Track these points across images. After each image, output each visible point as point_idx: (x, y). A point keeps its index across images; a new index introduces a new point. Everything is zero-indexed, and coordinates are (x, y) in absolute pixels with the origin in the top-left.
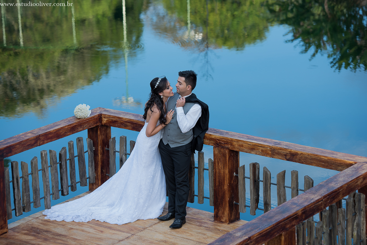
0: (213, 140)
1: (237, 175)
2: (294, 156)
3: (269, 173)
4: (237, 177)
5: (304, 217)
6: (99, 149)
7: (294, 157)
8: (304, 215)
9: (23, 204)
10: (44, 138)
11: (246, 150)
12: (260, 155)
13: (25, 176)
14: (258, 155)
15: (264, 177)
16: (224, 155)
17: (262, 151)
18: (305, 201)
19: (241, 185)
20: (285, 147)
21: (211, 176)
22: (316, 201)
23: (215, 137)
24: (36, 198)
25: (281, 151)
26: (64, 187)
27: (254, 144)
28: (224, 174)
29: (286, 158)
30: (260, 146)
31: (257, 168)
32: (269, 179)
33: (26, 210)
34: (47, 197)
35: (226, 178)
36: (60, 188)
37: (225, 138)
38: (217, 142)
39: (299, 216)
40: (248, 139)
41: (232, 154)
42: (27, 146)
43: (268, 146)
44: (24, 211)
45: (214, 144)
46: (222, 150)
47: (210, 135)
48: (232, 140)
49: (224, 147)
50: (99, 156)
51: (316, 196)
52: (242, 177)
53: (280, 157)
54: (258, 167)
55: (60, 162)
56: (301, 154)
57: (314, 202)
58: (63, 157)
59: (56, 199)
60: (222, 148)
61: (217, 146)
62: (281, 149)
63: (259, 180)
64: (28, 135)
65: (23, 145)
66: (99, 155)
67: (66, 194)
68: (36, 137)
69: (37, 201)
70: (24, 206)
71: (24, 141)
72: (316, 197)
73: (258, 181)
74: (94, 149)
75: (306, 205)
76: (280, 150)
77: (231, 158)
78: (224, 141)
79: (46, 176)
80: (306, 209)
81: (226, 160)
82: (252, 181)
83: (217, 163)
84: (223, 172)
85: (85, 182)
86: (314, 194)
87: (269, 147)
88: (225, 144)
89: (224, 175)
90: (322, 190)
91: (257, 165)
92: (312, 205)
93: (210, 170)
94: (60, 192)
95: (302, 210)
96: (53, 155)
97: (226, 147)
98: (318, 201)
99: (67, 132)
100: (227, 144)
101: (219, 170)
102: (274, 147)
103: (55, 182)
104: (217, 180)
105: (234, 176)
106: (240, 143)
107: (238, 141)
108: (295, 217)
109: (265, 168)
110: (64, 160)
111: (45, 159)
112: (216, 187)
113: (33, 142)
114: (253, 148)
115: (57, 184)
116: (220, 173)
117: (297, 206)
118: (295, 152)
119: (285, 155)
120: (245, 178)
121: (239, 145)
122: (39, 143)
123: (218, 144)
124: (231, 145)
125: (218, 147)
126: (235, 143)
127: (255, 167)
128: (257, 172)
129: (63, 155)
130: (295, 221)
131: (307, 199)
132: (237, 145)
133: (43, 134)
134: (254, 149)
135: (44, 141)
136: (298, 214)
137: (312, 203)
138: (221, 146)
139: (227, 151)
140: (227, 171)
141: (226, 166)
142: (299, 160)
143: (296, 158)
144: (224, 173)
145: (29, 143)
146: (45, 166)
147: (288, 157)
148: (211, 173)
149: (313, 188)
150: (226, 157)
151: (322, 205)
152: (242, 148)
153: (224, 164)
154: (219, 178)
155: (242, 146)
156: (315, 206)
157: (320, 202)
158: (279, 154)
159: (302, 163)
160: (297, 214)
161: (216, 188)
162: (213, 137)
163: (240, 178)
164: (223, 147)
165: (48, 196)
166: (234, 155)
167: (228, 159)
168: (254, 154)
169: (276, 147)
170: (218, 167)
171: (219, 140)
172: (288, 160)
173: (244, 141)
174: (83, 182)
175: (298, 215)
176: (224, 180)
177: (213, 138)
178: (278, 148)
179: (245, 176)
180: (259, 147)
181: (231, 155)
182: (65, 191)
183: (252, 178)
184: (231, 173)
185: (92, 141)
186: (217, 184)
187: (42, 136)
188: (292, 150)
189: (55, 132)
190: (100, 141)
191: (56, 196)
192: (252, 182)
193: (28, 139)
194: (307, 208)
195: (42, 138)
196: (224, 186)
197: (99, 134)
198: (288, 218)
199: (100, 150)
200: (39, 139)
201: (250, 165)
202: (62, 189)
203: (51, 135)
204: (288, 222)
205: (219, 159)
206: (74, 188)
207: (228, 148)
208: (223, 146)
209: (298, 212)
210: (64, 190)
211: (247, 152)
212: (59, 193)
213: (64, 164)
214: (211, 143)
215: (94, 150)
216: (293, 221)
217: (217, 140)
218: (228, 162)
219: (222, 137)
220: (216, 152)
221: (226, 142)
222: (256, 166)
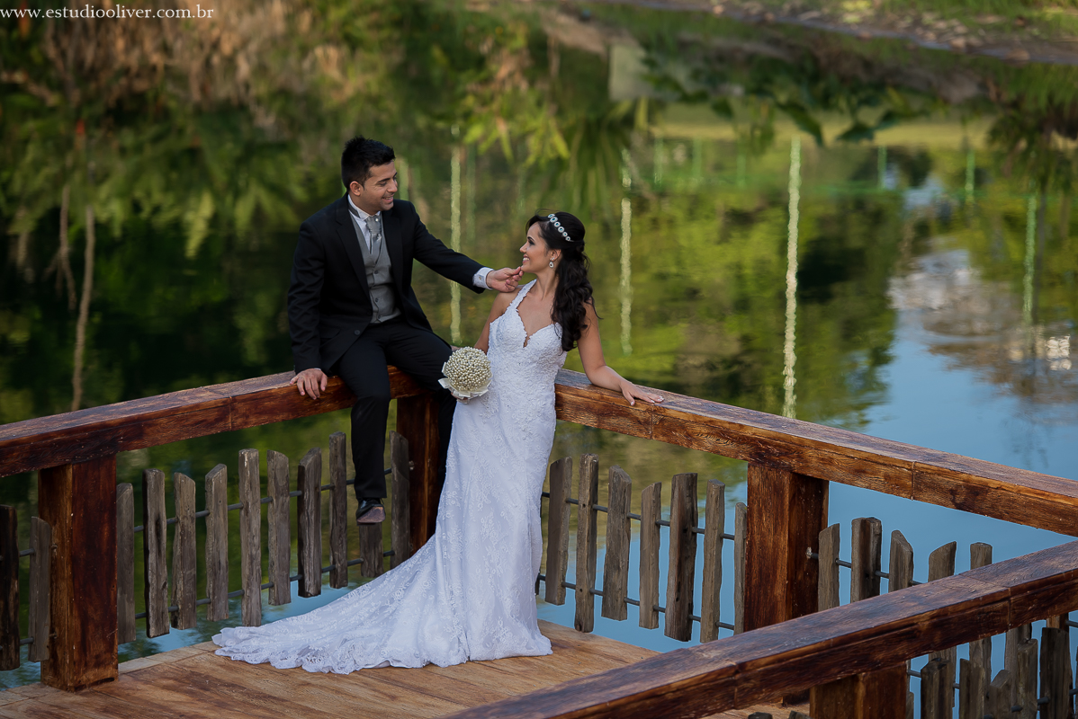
0: (747, 444)
1: (815, 554)
2: (977, 494)
3: (906, 550)
4: (815, 561)
5: (937, 639)
6: (427, 466)
7: (979, 498)
8: (939, 633)
9: (174, 603)
10: (248, 407)
11: (840, 473)
12: (881, 491)
13: (183, 518)
14: (875, 489)
15: (893, 564)
16: (778, 490)
17: (887, 477)
18: (951, 595)
19: (826, 588)
20: (952, 468)
21: (740, 556)
22: (985, 597)
23: (754, 434)
24: (214, 589)
25: (940, 478)
26: (306, 568)
27: (865, 455)
28: (774, 548)
29: (953, 501)
30: (881, 461)
31: (872, 535)
32: (907, 569)
33: (179, 623)
34: (251, 591)
35: (779, 563)
36: (294, 573)
37: (782, 436)
38: (761, 449)
39: (920, 632)
40: (851, 442)
41: (804, 490)
42: (192, 425)
43: (904, 462)
44: (175, 625)
45: (751, 455)
46: (773, 474)
47: (741, 426)
48: (802, 444)
49: (779, 464)
50: (424, 489)
51: (989, 585)
52: (831, 561)
53: (937, 498)
54: (878, 531)
55: (300, 492)
56: (997, 488)
57: (977, 600)
58: (309, 477)
59: (277, 602)
60: (773, 467)
61: (759, 462)
62: (940, 472)
63: (877, 573)
64: (202, 395)
65: (180, 420)
66: (426, 485)
67: (311, 591)
68: (224, 402)
69: (219, 599)
70: (174, 608)
71: (186, 409)
72: (986, 589)
73: (875, 575)
74: (412, 468)
75: (948, 604)
76: (939, 475)
77: (799, 499)
78: (779, 446)
79: (250, 528)
80: (946, 615)
81: (782, 504)
82: (857, 572)
83: (755, 515)
84: (774, 543)
85: (377, 564)
86: (986, 580)
87: (907, 466)
88: (781, 454)
89: (774, 551)
90: (1013, 574)
91: (872, 525)
92: (971, 608)
93: (739, 539)
94: (294, 585)
95: (932, 617)
96: (278, 467)
97: (784, 464)
98: (991, 599)
99: (323, 400)
100: (786, 454)
101: (763, 535)
102: (921, 465)
103: (280, 550)
104: (756, 568)
105: (808, 557)
106: (826, 453)
107: (819, 446)
108: (907, 633)
109: (896, 534)
110: (312, 487)
111: (251, 475)
112: (751, 588)
113: (213, 416)
114: (861, 469)
115: (284, 556)
116: (763, 545)
117: (920, 604)
118: (979, 481)
119: (953, 492)
120: (838, 565)
121: (823, 459)
122: (232, 423)
123: (761, 456)
124: (800, 457)
125: (762, 463)
126: (810, 453)
127: (867, 530)
128: (872, 547)
129: (309, 469)
130: (905, 644)
131: (959, 590)
132: (814, 460)
133: (247, 397)
134: (864, 472)
135: (247, 417)
136: (916, 624)
137: (969, 601)
138: (770, 461)
139: (786, 479)
140: (784, 541)
141: (783, 524)
142: (993, 507)
143: (983, 501)
144: (776, 544)
145: (200, 418)
146: (250, 497)
147: (959, 499)
148: (740, 546)
149: (989, 568)
150: (782, 497)
151: (1005, 615)
152: (828, 467)
153: (776, 519)
154: (760, 563)
155: (830, 461)
156: (980, 613)
157: (1000, 605)
158: (934, 487)
159: (1001, 517)
160: (913, 624)
161: (750, 593)
162: (748, 433)
163: (824, 563)
164: (776, 466)
165: (255, 588)
166: (811, 491)
167: (790, 503)
168: (862, 486)
169: (925, 466)
170: (759, 528)
171: (765, 443)
172: (959, 507)
173: (836, 448)
174: (369, 562)
175: (916, 629)
176: (775, 567)
177: (747, 437)
178: (933, 468)
179: (837, 559)
180: (878, 467)
181: (799, 491)
182: (309, 581)
183: (857, 565)
184: (797, 546)
185: (405, 442)
186: (754, 581)
187: (244, 401)
188: (973, 477)
189: (284, 396)
190: (430, 444)
191: (281, 594)
192: (857, 578)
193: (197, 406)
194: (952, 613)
195: (242, 408)
196: (773, 588)
197: (428, 422)
198: (880, 631)
199: (429, 471)
200: (233, 409)
201: (853, 522)
202: (301, 576)
203: (272, 403)
204: (880, 643)
205: (764, 502)
206: (339, 578)
207: (790, 470)
208: (775, 462)
209: (918, 619)
210: (307, 579)
211: (842, 482)
212: (289, 585)
213: (312, 498)
214: (744, 453)
215: (411, 472)
216: (899, 642)
217: (761, 441)
218: (787, 512)
219: (774, 434)
220: (756, 481)
221: (784, 448)
222: (869, 526)
